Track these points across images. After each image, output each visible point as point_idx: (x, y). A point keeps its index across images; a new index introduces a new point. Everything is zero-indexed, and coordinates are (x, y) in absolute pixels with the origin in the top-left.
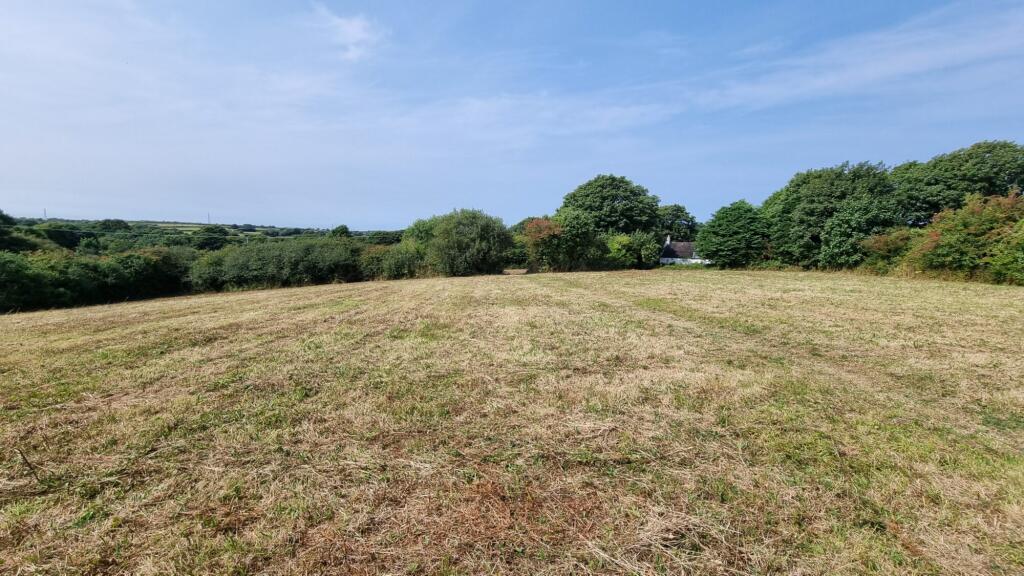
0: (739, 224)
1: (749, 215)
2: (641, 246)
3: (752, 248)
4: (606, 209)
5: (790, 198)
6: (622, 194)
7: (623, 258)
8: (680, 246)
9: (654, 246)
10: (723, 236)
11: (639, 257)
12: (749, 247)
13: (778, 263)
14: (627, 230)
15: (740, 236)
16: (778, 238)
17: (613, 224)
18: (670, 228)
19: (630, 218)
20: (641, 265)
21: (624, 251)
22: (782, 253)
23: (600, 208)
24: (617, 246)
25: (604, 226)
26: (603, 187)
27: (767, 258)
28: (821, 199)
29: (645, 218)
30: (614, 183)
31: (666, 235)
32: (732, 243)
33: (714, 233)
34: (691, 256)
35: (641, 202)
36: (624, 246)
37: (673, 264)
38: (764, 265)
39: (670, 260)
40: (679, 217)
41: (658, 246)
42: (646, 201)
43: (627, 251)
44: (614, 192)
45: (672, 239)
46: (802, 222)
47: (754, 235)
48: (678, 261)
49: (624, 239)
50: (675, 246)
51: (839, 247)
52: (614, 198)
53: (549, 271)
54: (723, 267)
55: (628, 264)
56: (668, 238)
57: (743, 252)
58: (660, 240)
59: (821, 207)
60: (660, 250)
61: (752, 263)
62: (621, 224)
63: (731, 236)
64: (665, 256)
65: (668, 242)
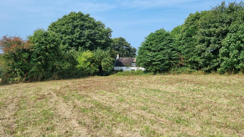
0: (163, 43)
1: (168, 38)
2: (101, 59)
3: (172, 59)
4: (77, 35)
5: (190, 28)
6: (87, 25)
7: (89, 68)
8: (124, 60)
9: (109, 59)
10: (154, 51)
11: (100, 68)
12: (170, 59)
13: (188, 69)
14: (91, 48)
15: (164, 52)
16: (187, 53)
17: (82, 44)
18: (118, 50)
19: (93, 40)
20: (101, 73)
21: (89, 63)
22: (190, 62)
23: (72, 33)
24: (84, 59)
25: (75, 46)
26: (74, 19)
27: (181, 66)
28: (217, 24)
29: (103, 41)
30: (82, 17)
31: (117, 54)
32: (160, 56)
33: (148, 49)
34: (131, 66)
35: (100, 31)
36: (89, 59)
37: (121, 71)
38: (179, 70)
39: (120, 68)
40: (122, 44)
41: (112, 59)
42: (103, 30)
43: (91, 63)
44: (82, 22)
45: (120, 56)
46: (203, 41)
47: (172, 50)
48: (124, 68)
49: (89, 54)
50: (121, 59)
51: (237, 57)
52: (82, 27)
53: (21, 81)
54: (155, 72)
55: (92, 72)
56: (118, 56)
57: (167, 62)
58: (113, 56)
59: (217, 31)
60: (114, 62)
61: (173, 69)
62: (88, 44)
63: (159, 51)
64: (116, 66)
65: (118, 57)
